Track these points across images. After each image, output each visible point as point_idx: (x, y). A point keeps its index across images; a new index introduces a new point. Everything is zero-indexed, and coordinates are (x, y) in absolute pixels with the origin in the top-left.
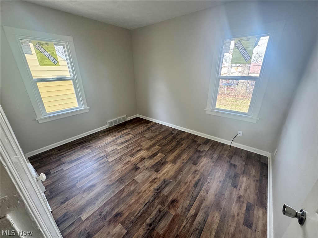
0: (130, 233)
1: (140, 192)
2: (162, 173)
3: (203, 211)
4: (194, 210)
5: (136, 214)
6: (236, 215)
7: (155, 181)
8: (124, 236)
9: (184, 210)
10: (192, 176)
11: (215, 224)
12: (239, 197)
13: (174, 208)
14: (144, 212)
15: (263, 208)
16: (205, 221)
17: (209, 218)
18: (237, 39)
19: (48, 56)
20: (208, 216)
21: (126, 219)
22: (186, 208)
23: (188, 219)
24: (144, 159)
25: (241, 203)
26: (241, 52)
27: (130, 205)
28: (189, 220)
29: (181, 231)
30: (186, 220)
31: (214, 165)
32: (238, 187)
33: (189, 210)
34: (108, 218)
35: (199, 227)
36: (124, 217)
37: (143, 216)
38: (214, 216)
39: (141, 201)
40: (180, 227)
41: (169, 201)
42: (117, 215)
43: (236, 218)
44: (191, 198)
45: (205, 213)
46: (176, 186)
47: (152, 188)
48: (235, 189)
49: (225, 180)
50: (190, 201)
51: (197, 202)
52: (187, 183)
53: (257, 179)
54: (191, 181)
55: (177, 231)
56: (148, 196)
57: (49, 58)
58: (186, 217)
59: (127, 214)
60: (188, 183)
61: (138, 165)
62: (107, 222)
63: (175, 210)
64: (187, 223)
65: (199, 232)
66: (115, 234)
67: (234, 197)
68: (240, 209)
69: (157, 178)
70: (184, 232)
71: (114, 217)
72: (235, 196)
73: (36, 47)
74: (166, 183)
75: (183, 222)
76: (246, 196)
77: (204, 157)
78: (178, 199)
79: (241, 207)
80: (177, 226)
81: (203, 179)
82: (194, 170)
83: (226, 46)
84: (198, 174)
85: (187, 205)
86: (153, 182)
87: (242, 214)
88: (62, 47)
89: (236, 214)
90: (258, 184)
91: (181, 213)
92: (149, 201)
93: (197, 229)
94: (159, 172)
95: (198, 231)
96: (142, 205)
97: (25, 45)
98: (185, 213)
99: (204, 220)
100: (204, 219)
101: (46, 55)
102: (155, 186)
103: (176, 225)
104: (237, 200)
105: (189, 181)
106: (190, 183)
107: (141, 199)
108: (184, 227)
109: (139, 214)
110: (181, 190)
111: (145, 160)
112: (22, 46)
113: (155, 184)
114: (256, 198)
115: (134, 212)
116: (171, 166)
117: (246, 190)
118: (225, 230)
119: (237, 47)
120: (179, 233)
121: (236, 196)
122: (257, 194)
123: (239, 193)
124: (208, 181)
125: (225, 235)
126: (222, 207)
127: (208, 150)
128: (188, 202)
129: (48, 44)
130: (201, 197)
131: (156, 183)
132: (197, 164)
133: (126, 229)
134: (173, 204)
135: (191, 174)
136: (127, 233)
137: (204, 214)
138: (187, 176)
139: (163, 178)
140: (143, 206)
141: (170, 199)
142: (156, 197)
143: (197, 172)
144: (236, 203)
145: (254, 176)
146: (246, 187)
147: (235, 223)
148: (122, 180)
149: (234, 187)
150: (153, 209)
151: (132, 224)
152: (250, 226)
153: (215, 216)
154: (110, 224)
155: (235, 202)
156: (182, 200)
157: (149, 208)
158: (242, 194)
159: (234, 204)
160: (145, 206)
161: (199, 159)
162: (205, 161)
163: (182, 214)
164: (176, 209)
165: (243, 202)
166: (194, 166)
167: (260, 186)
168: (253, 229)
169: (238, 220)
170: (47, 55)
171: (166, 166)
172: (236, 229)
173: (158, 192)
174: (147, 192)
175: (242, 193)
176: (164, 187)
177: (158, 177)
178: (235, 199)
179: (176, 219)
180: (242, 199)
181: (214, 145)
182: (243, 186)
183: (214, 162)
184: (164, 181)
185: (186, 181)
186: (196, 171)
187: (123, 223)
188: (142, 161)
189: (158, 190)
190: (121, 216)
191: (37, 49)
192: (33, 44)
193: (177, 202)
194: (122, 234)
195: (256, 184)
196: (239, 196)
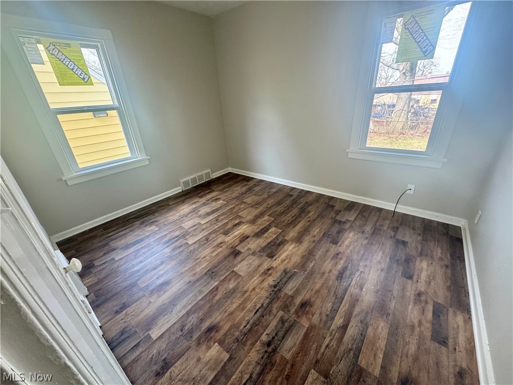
0: (236, 358)
1: (246, 292)
2: (280, 259)
3: (358, 318)
4: (341, 318)
5: (242, 326)
6: (416, 324)
7: (270, 272)
8: (225, 363)
9: (324, 318)
10: (333, 262)
11: (381, 341)
12: (419, 295)
13: (306, 315)
14: (255, 324)
15: (463, 312)
16: (363, 335)
17: (370, 330)
18: (408, 15)
19: (72, 67)
20: (367, 327)
21: (225, 335)
22: (327, 315)
23: (333, 333)
24: (247, 238)
25: (423, 304)
26: (415, 38)
27: (232, 313)
28: (334, 335)
29: (323, 353)
30: (329, 334)
31: (368, 243)
32: (415, 278)
33: (333, 319)
34: (196, 336)
35: (354, 346)
36: (222, 332)
37: (255, 329)
38: (377, 328)
39: (249, 305)
40: (321, 346)
41: (297, 304)
42: (210, 329)
43: (417, 330)
44: (334, 298)
45: (361, 322)
46: (306, 279)
47: (265, 284)
48: (409, 281)
49: (390, 268)
50: (334, 303)
51: (344, 305)
52: (324, 274)
53: (446, 263)
54: (330, 271)
55: (317, 353)
56: (261, 298)
57: (74, 71)
58: (329, 330)
59: (227, 327)
60: (327, 275)
61: (238, 248)
62: (195, 341)
63: (309, 319)
64: (331, 340)
65: (354, 354)
66: (209, 361)
67: (408, 294)
68: (423, 315)
69: (272, 267)
70: (328, 354)
71: (206, 333)
72: (410, 293)
73: (49, 51)
74: (289, 275)
75: (325, 338)
76: (431, 291)
77: (349, 231)
78: (312, 300)
79: (423, 312)
80: (314, 346)
81: (351, 267)
82: (334, 252)
83: (388, 29)
84: (341, 259)
85: (329, 309)
86: (266, 274)
87: (426, 322)
88: (94, 51)
89: (416, 322)
90: (449, 271)
91: (320, 323)
92: (262, 305)
93: (350, 350)
94: (275, 258)
95: (352, 353)
96: (252, 311)
97: (31, 48)
98: (326, 323)
99: (361, 334)
100: (360, 332)
101: (67, 66)
102: (271, 281)
103: (313, 343)
104: (415, 299)
105: (327, 271)
106: (331, 274)
107: (249, 302)
108: (327, 346)
109: (248, 327)
110: (315, 286)
111: (249, 239)
112: (25, 48)
113: (271, 277)
114: (448, 294)
115: (240, 323)
116: (294, 247)
117: (430, 283)
118: (401, 349)
119: (407, 29)
120: (319, 356)
121: (413, 292)
122: (449, 288)
123: (417, 287)
124: (361, 269)
125: (401, 357)
126: (391, 312)
127: (355, 219)
128: (330, 305)
129: (69, 45)
130: (351, 296)
131: (271, 275)
132: (339, 242)
133: (228, 352)
134: (304, 308)
135: (329, 259)
136: (230, 359)
137: (359, 324)
138: (324, 262)
139: (282, 267)
140: (253, 313)
141: (298, 301)
142: (273, 299)
143: (340, 256)
144: (415, 303)
145: (441, 259)
146: (429, 276)
147: (417, 337)
148: (213, 273)
149: (407, 278)
150: (271, 318)
151: (237, 344)
152: (444, 342)
153: (380, 328)
154: (199, 344)
155: (411, 303)
156: (318, 302)
157: (263, 317)
158: (422, 290)
159: (410, 307)
160: (256, 313)
161: (341, 234)
162: (352, 238)
163: (321, 326)
164: (311, 316)
165: (426, 302)
166: (334, 246)
167: (453, 274)
168: (451, 348)
169: (421, 332)
170: (70, 65)
171: (286, 247)
172: (419, 348)
173: (276, 289)
174: (257, 290)
175: (422, 287)
176: (286, 282)
177: (275, 266)
178: (412, 298)
179: (312, 334)
180: (423, 298)
181: (364, 212)
182: (424, 276)
183: (367, 238)
184: (285, 272)
185: (322, 270)
186: (337, 254)
187: (221, 343)
188: (244, 241)
189: (275, 286)
190: (217, 331)
191: (52, 54)
192: (44, 46)
193: (311, 306)
194: (222, 361)
195: (445, 272)
196: (417, 292)
